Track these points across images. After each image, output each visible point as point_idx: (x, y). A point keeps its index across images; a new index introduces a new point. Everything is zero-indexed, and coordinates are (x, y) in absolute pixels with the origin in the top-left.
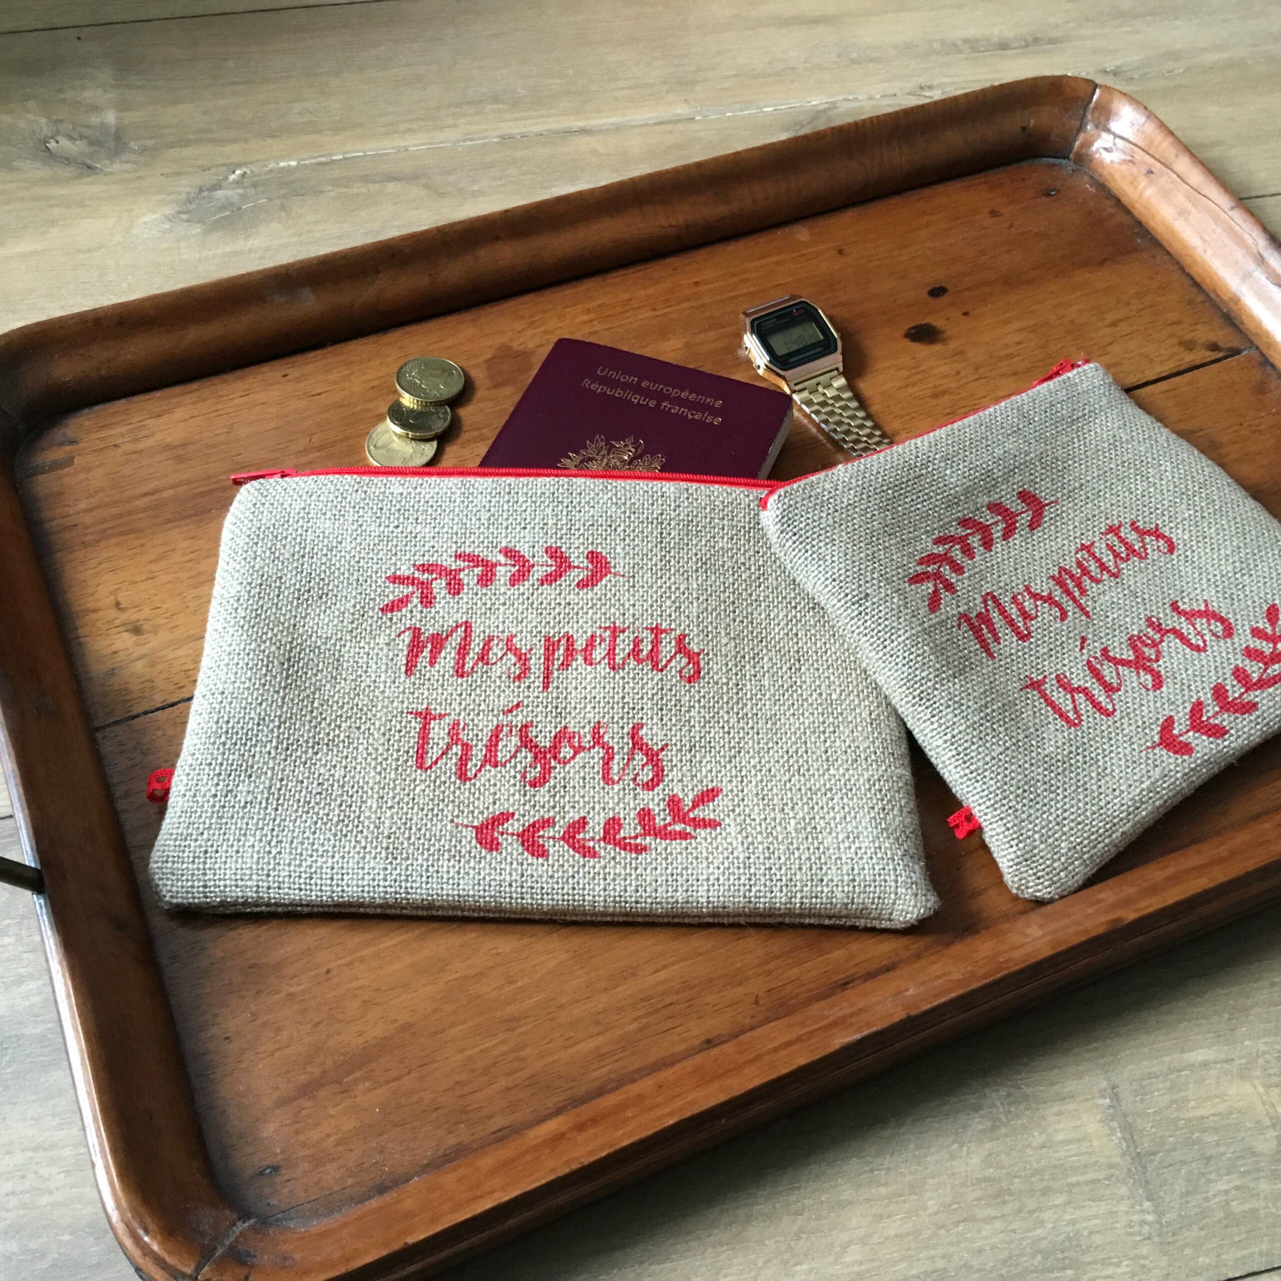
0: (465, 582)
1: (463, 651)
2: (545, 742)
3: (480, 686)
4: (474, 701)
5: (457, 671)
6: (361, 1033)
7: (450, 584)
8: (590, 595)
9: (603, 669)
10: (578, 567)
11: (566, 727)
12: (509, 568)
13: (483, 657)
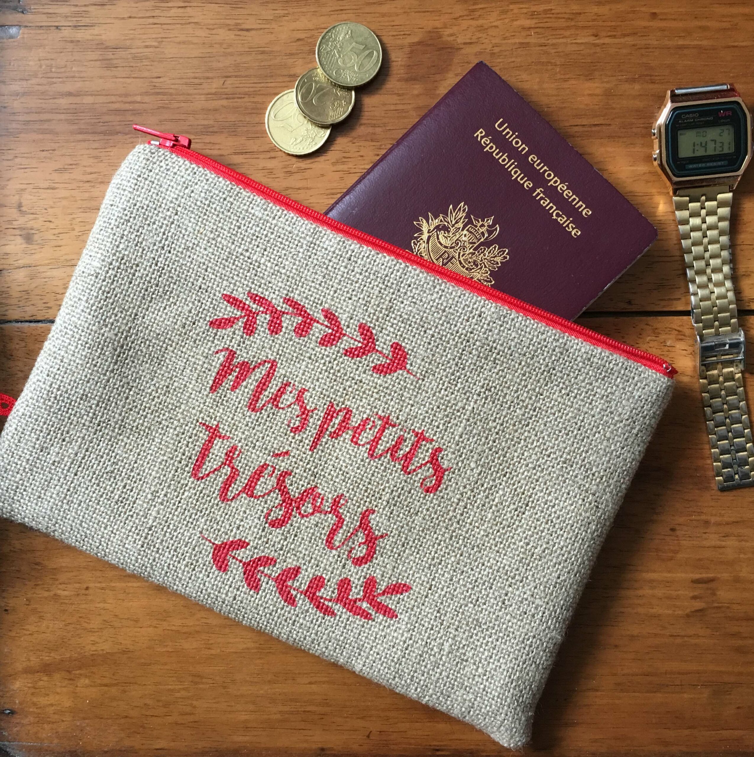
0: (284, 325)
1: (262, 386)
2: (294, 491)
3: (265, 424)
4: (255, 435)
5: (251, 404)
6: (94, 643)
7: (272, 321)
8: (379, 382)
9: (363, 452)
10: (381, 352)
11: (316, 487)
12: (324, 328)
13: (275, 400)
